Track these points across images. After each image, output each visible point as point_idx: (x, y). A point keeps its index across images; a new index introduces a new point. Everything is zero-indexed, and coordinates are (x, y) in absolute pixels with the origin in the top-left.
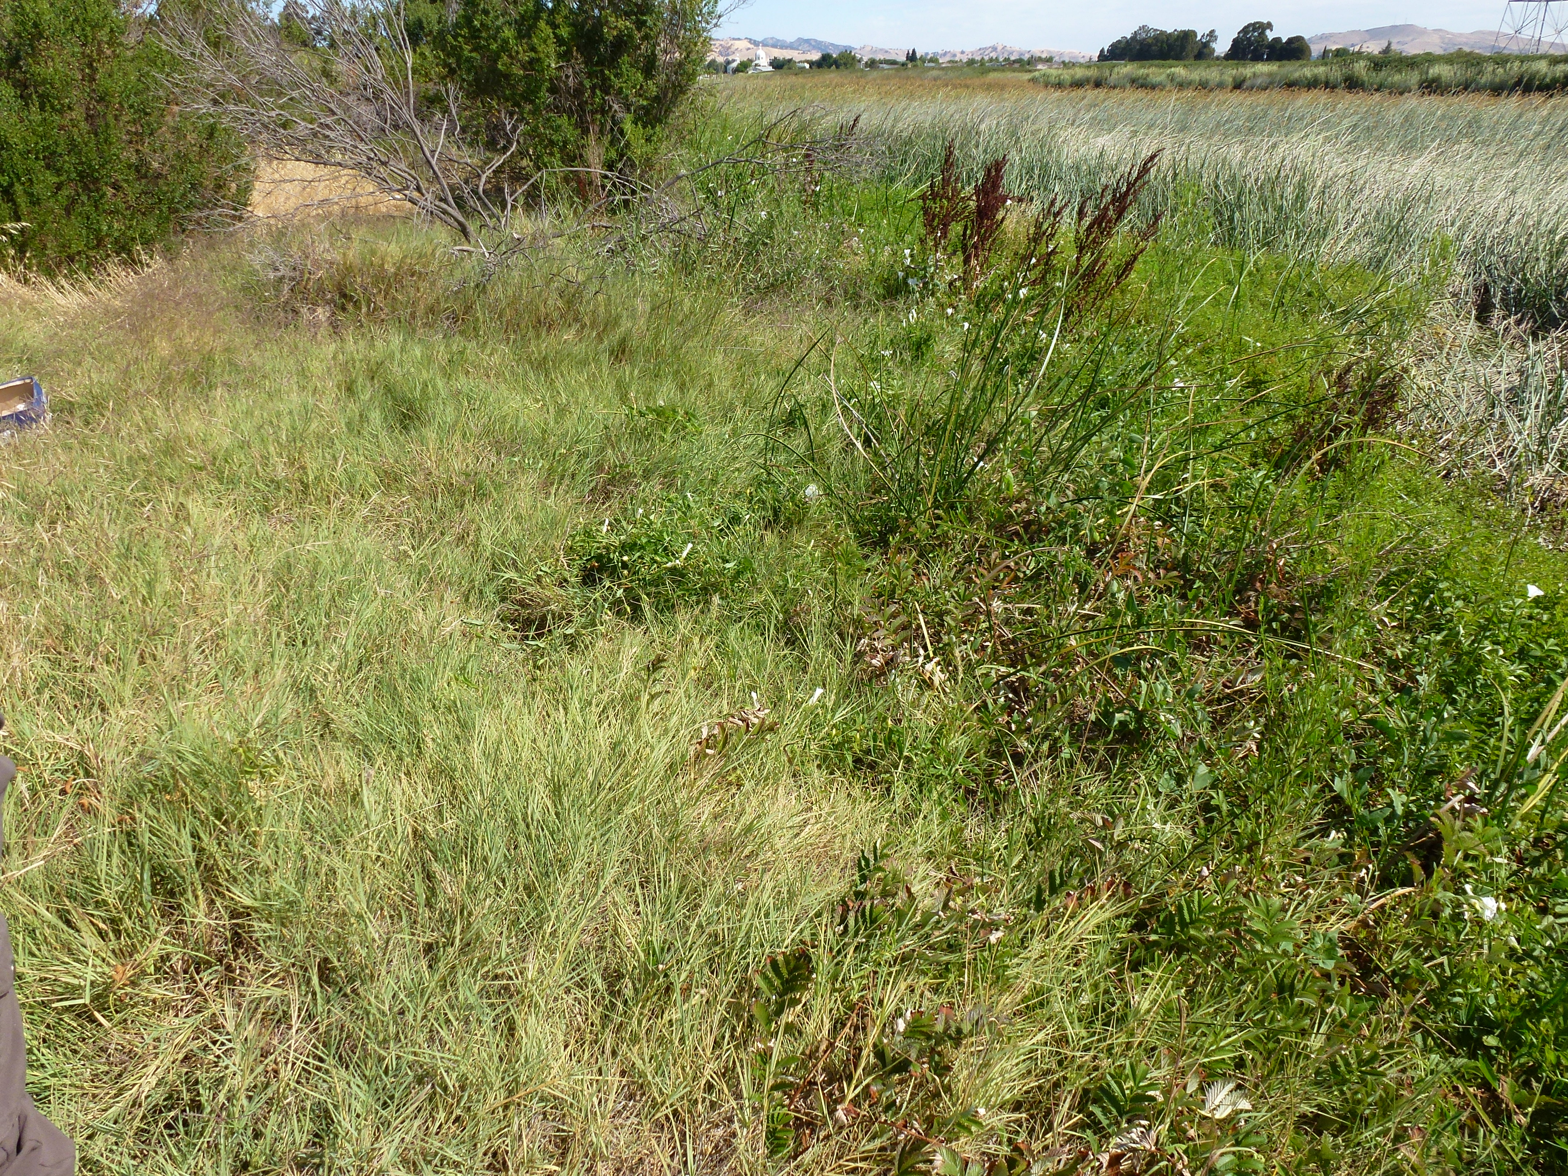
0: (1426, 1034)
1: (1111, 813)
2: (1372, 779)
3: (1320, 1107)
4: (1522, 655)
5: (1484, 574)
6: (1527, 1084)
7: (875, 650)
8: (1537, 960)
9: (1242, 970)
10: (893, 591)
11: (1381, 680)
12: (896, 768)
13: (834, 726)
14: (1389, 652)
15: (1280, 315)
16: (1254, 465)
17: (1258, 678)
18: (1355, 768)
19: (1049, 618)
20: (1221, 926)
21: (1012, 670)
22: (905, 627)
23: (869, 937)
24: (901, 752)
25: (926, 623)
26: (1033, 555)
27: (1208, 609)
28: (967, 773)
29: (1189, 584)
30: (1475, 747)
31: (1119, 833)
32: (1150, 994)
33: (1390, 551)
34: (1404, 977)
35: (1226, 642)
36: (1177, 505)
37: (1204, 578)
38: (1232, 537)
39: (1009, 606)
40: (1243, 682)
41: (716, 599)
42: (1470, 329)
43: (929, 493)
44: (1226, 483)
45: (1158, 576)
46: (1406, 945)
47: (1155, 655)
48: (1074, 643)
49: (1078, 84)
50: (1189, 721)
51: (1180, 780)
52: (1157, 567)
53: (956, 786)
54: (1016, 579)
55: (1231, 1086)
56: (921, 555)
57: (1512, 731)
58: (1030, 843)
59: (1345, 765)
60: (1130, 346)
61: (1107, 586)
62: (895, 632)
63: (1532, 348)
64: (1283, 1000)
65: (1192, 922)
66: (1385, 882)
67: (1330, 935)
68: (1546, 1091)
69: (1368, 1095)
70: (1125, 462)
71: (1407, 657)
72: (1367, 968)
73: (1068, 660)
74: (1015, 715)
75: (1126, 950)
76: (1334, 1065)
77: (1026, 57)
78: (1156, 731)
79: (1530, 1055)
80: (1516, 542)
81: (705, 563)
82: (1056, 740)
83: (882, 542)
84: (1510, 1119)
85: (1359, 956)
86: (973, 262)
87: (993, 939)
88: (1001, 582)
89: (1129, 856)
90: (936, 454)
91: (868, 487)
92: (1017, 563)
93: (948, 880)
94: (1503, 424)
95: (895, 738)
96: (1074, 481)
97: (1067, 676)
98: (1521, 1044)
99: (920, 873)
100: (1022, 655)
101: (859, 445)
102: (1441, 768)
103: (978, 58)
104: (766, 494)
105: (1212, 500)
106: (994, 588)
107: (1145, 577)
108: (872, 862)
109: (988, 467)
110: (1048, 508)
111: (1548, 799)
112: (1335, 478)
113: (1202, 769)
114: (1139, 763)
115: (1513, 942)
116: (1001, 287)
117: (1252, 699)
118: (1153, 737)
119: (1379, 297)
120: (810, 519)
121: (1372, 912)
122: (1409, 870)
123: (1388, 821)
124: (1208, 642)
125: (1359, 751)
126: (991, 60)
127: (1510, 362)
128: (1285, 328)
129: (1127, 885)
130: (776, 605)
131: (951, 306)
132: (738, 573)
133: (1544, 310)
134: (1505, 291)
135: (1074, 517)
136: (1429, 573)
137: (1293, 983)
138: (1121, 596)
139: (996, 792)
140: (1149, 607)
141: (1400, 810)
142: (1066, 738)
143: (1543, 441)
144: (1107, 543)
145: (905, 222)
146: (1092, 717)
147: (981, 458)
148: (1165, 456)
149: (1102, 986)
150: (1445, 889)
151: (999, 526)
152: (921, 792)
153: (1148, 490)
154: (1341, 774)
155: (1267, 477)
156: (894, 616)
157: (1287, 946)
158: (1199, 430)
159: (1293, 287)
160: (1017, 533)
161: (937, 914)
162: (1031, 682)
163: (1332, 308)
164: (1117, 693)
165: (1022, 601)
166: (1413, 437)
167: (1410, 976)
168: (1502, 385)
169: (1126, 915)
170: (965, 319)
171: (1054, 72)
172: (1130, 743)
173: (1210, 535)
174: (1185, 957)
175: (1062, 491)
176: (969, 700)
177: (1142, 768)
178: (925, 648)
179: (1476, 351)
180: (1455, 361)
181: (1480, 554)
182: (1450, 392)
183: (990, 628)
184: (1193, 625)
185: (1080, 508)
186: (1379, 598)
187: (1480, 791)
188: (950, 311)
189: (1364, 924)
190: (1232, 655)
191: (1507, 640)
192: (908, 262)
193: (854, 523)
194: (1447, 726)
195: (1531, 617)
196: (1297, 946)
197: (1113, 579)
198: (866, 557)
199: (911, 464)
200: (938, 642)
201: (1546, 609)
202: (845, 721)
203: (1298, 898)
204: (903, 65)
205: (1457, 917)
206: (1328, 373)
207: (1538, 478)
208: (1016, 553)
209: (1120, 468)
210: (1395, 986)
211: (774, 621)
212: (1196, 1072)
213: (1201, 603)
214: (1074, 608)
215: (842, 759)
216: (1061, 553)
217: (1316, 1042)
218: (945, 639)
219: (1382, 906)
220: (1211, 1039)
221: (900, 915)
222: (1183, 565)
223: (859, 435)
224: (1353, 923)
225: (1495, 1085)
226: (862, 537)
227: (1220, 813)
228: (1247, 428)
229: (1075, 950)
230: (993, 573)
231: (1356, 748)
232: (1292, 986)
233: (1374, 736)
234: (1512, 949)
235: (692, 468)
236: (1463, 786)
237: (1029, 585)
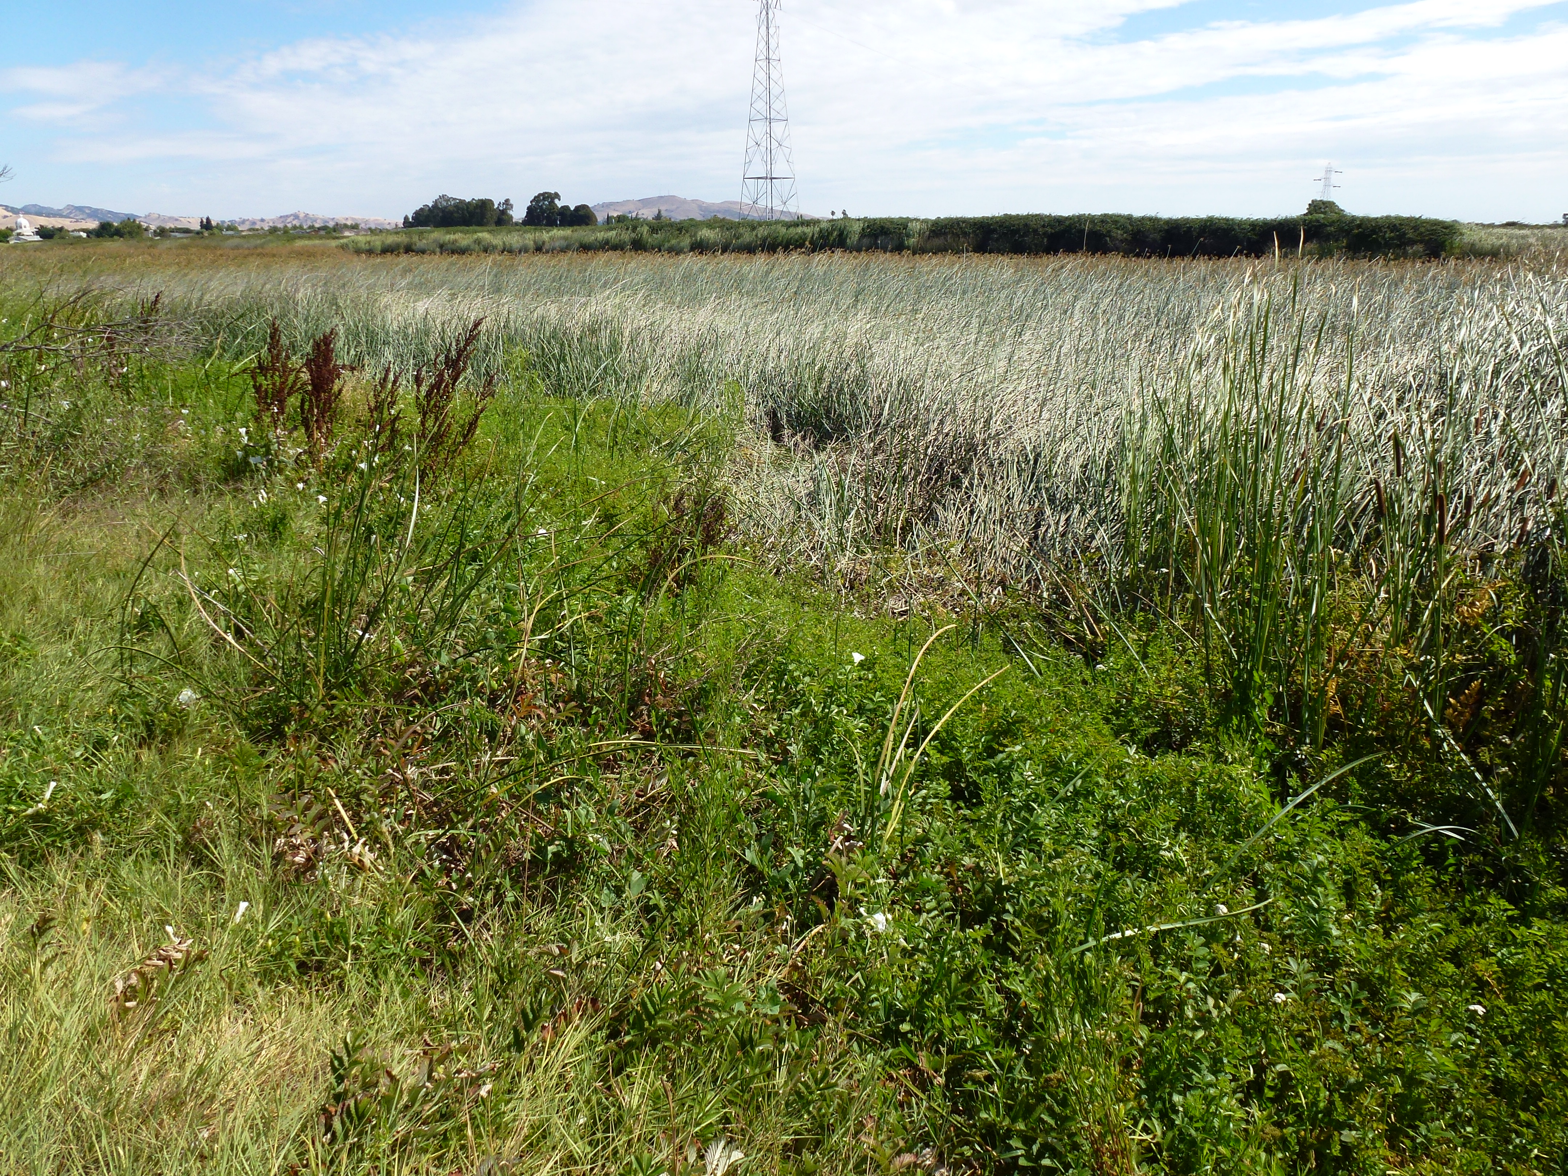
0: (860, 1040)
1: (565, 940)
2: (774, 844)
3: (796, 1133)
4: (861, 710)
5: (819, 651)
6: (938, 1052)
7: (295, 848)
8: (923, 952)
9: (709, 1041)
10: (301, 783)
11: (763, 757)
12: (345, 960)
13: (269, 937)
14: (763, 732)
15: (616, 453)
16: (620, 592)
17: (664, 781)
18: (759, 838)
19: (466, 772)
20: (683, 1009)
21: (441, 831)
22: (320, 817)
23: (360, 1135)
24: (347, 943)
25: (344, 806)
26: (437, 715)
27: (609, 730)
28: (418, 944)
29: (587, 712)
30: (843, 794)
31: (575, 956)
32: (637, 1090)
33: (745, 648)
34: (835, 1001)
35: (631, 756)
36: (561, 640)
37: (600, 702)
38: (616, 660)
39: (424, 770)
40: (653, 788)
41: (98, 837)
42: (769, 448)
43: (318, 674)
44: (600, 613)
45: (558, 709)
46: (829, 974)
47: (571, 783)
48: (495, 790)
49: (387, 250)
50: (613, 834)
51: (619, 891)
52: (556, 702)
53: (409, 962)
54: (425, 742)
55: (722, 1144)
56: (323, 739)
57: (866, 774)
58: (496, 992)
59: (750, 838)
60: (489, 498)
61: (514, 729)
62: (313, 824)
63: (817, 459)
64: (746, 1054)
65: (657, 1013)
66: (802, 927)
67: (770, 984)
68: (950, 1051)
69: (829, 1107)
70: (505, 610)
71: (778, 733)
72: (803, 1002)
73: (493, 808)
74: (454, 874)
75: (607, 1060)
76: (798, 1093)
77: (331, 224)
78: (588, 853)
79: (933, 1027)
80: (838, 618)
81: (75, 800)
82: (498, 887)
83: (277, 734)
84: (932, 1083)
85: (797, 995)
86: (317, 435)
87: (483, 1092)
88: (411, 748)
89: (590, 975)
90: (317, 635)
91: (249, 679)
92: (422, 727)
93: (425, 1053)
94: (810, 524)
95: (336, 930)
96: (462, 636)
97: (495, 823)
98: (925, 1021)
99: (397, 1056)
100: (448, 814)
101: (230, 638)
102: (823, 820)
103: (280, 225)
104: (131, 709)
105: (592, 631)
106: (405, 755)
107: (547, 713)
108: (345, 1059)
109: (374, 638)
110: (441, 667)
111: (903, 822)
112: (690, 593)
113: (636, 875)
114: (579, 887)
115: (903, 943)
116: (350, 456)
117: (663, 801)
118: (586, 859)
119: (695, 429)
120: (192, 726)
121: (798, 956)
122: (818, 911)
123: (794, 875)
124: (615, 760)
125: (759, 824)
126: (295, 227)
127: (804, 472)
128: (623, 465)
129: (594, 1001)
130: (172, 826)
131: (301, 480)
132: (117, 804)
133: (819, 427)
134: (789, 415)
135: (469, 671)
136: (779, 658)
137: (751, 1037)
138: (530, 737)
139: (451, 954)
140: (556, 741)
141: (801, 864)
142: (507, 883)
143: (841, 533)
144: (504, 690)
145: (232, 399)
146: (527, 856)
147: (365, 631)
148: (542, 598)
149: (594, 1098)
150: (847, 917)
151: (397, 694)
152: (376, 977)
153: (533, 632)
154: (749, 847)
155: (635, 600)
156: (308, 807)
157: (739, 1006)
158: (566, 569)
159: (622, 427)
160: (416, 697)
161: (424, 1086)
162: (462, 838)
163: (658, 442)
164: (544, 827)
165: (436, 761)
166: (745, 545)
167: (838, 998)
168: (802, 491)
169: (599, 1028)
170: (319, 493)
171: (362, 240)
172: (567, 871)
173: (596, 662)
174: (659, 1047)
175: (452, 648)
176: (405, 872)
177: (583, 891)
178: (349, 833)
179: (778, 465)
180: (764, 476)
181: (814, 635)
182: (765, 502)
183: (410, 797)
184: (599, 748)
185: (472, 660)
186: (747, 689)
187: (854, 829)
188: (300, 486)
189: (794, 967)
190: (638, 767)
191: (847, 701)
192: (245, 440)
193: (242, 720)
194: (819, 782)
195: (860, 679)
196: (748, 1004)
197: (519, 722)
198: (263, 753)
199: (291, 649)
200: (359, 822)
201: (869, 669)
202: (279, 929)
203: (739, 964)
204: (198, 233)
205: (861, 936)
206: (666, 500)
207: (843, 563)
208: (419, 717)
209: (503, 616)
210: (829, 1011)
211: (172, 845)
212: (692, 1142)
213: (602, 727)
214: (487, 758)
215: (286, 968)
216: (464, 707)
217: (781, 1078)
218: (367, 817)
219: (805, 947)
220: (697, 1110)
221: (387, 1101)
222: (579, 695)
223: (228, 628)
224: (786, 970)
225: (916, 1061)
226: (254, 734)
227: (659, 910)
228: (608, 559)
229: (561, 1076)
230: (402, 741)
231: (757, 821)
232: (751, 1038)
233: (768, 806)
234: (904, 949)
235: (34, 697)
236: (841, 829)
237: (440, 745)
